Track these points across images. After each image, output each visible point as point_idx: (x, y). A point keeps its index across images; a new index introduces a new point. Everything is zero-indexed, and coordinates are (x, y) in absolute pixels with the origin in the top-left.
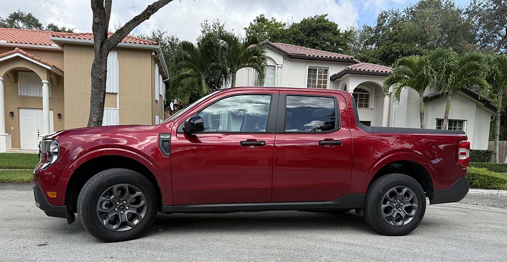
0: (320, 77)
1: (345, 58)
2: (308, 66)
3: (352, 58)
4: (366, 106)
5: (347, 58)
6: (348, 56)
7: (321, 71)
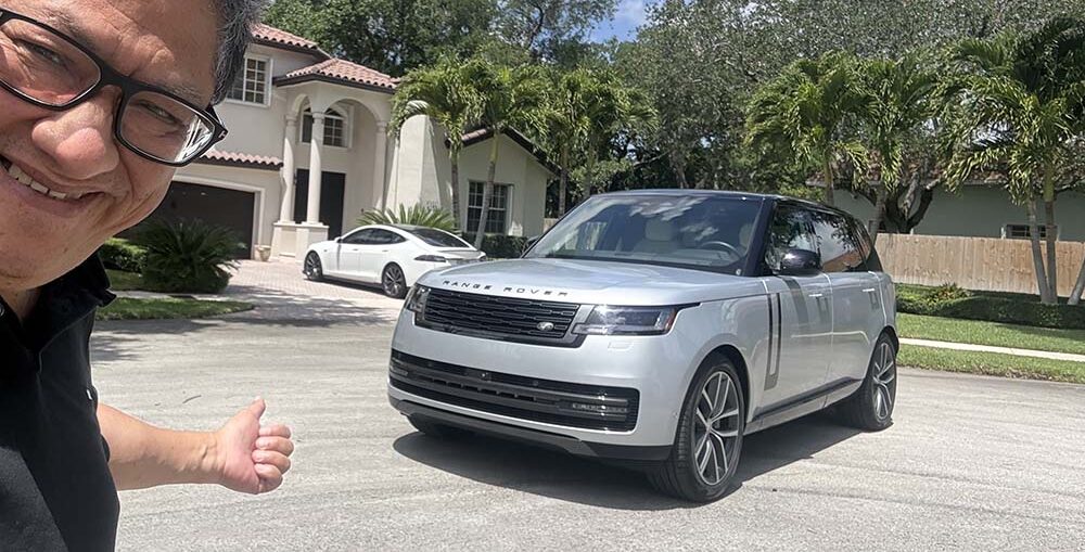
0: (250, 75)
1: (302, 45)
3: (314, 47)
5: (306, 46)
6: (307, 41)
7: (252, 62)
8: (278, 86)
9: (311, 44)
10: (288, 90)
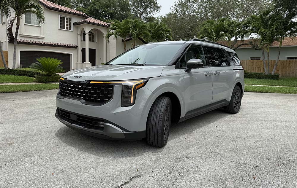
0: (67, 22)
1: (81, 14)
2: (60, 15)
3: (85, 15)
4: (93, 41)
5: (82, 14)
7: (67, 19)
8: (75, 25)
10: (78, 26)
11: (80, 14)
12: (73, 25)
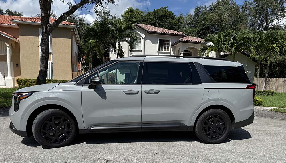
0: (165, 44)
2: (158, 38)
6: (180, 33)
7: (166, 40)
8: (173, 46)
9: (181, 33)
10: (175, 47)
11: (178, 34)
12: (171, 45)
